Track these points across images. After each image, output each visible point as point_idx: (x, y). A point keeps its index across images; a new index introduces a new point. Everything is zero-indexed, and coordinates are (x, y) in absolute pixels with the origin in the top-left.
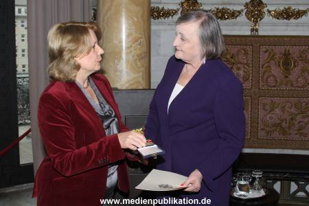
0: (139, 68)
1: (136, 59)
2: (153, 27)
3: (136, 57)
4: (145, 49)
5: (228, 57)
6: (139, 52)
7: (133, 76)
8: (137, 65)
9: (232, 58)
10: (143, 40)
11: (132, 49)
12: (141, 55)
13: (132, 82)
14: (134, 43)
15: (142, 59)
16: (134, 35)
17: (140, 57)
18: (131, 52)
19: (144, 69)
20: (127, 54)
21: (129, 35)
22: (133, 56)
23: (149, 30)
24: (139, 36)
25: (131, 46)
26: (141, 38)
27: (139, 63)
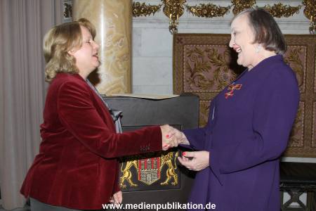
0: (121, 70)
1: (117, 61)
2: (135, 25)
3: (117, 59)
4: (126, 49)
5: (215, 57)
6: (120, 53)
7: (114, 79)
8: (118, 67)
9: (218, 59)
10: (125, 40)
11: (112, 50)
12: (122, 56)
13: (113, 86)
14: (114, 43)
15: (124, 60)
16: (115, 33)
17: (122, 58)
18: (112, 53)
19: (126, 71)
20: (107, 55)
21: (109, 34)
22: (115, 57)
23: (131, 28)
24: (121, 35)
25: (112, 46)
26: (123, 37)
27: (120, 65)
